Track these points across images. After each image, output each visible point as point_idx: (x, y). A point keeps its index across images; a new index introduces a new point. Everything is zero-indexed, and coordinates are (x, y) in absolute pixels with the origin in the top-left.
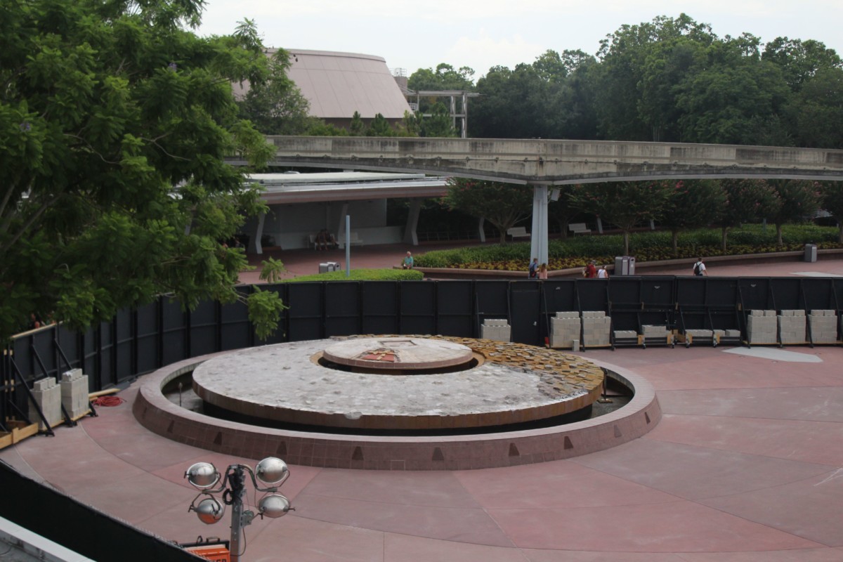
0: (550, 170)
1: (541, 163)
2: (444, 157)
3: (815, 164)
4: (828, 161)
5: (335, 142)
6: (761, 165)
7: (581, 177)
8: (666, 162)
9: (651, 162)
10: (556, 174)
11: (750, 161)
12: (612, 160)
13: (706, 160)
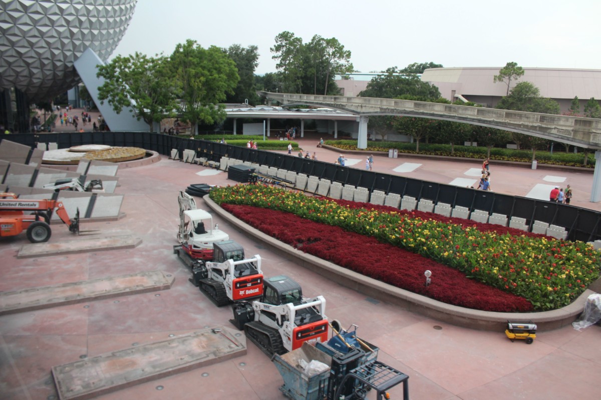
0: (364, 110)
1: (362, 106)
2: (342, 104)
3: (441, 111)
4: (445, 110)
5: (324, 98)
6: (421, 111)
7: (370, 113)
8: (393, 108)
9: (389, 107)
10: (365, 111)
11: (418, 109)
12: (379, 106)
13: (405, 107)
